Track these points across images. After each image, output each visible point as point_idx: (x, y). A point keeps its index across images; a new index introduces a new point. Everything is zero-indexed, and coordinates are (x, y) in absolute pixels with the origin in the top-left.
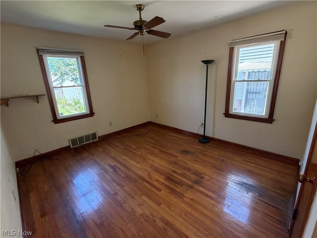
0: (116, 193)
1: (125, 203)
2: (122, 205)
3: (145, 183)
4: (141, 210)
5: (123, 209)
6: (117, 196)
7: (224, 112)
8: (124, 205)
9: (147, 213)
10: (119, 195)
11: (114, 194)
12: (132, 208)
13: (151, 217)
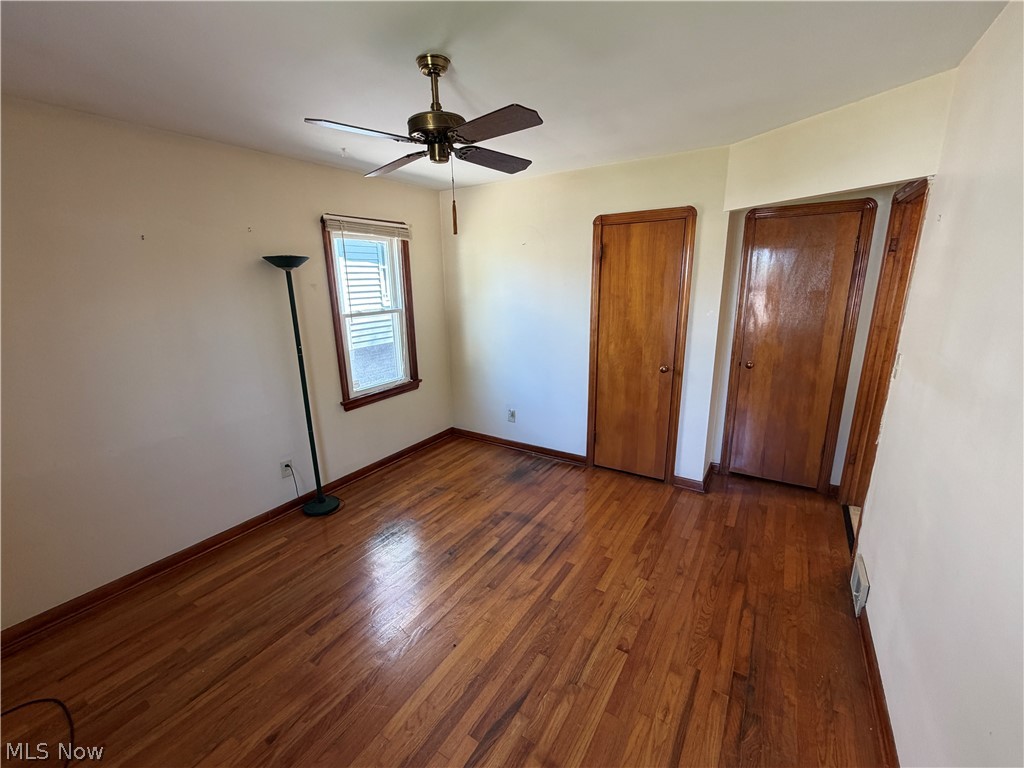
0: (620, 648)
1: (638, 613)
2: (647, 616)
3: (555, 596)
4: (637, 583)
5: (655, 610)
6: (626, 640)
7: (341, 400)
8: (644, 613)
9: (636, 572)
10: (622, 638)
11: (626, 652)
12: (642, 596)
13: (641, 565)
